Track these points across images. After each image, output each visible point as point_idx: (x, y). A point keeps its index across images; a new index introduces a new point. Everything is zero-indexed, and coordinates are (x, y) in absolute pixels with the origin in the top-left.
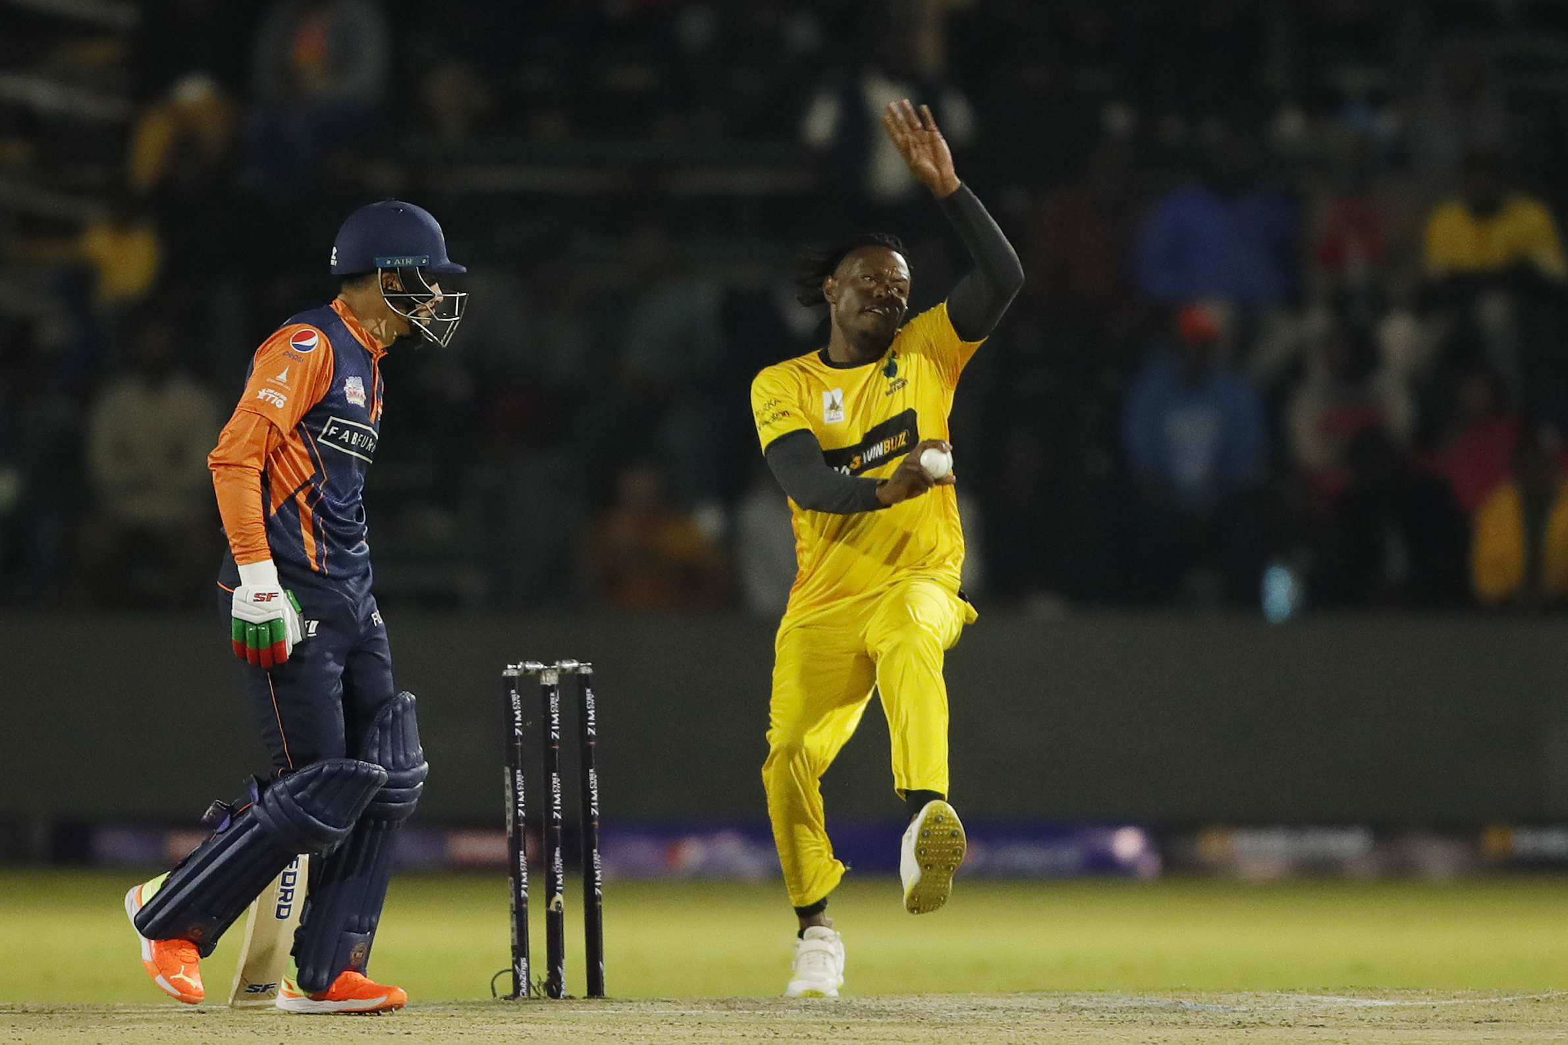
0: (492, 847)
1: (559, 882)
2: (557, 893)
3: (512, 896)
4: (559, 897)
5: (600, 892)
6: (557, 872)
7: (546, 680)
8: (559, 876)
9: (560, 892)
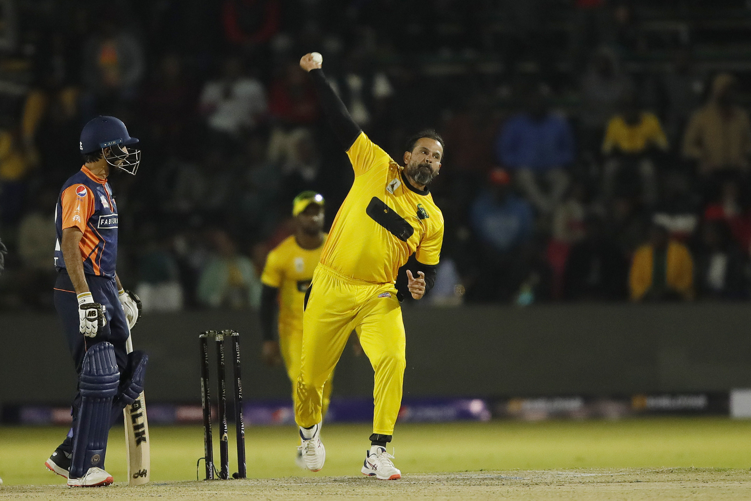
0: (197, 413)
1: (226, 428)
2: (225, 433)
3: (205, 434)
4: (226, 435)
5: (244, 432)
6: (225, 423)
7: (218, 339)
8: (225, 425)
9: (226, 432)
